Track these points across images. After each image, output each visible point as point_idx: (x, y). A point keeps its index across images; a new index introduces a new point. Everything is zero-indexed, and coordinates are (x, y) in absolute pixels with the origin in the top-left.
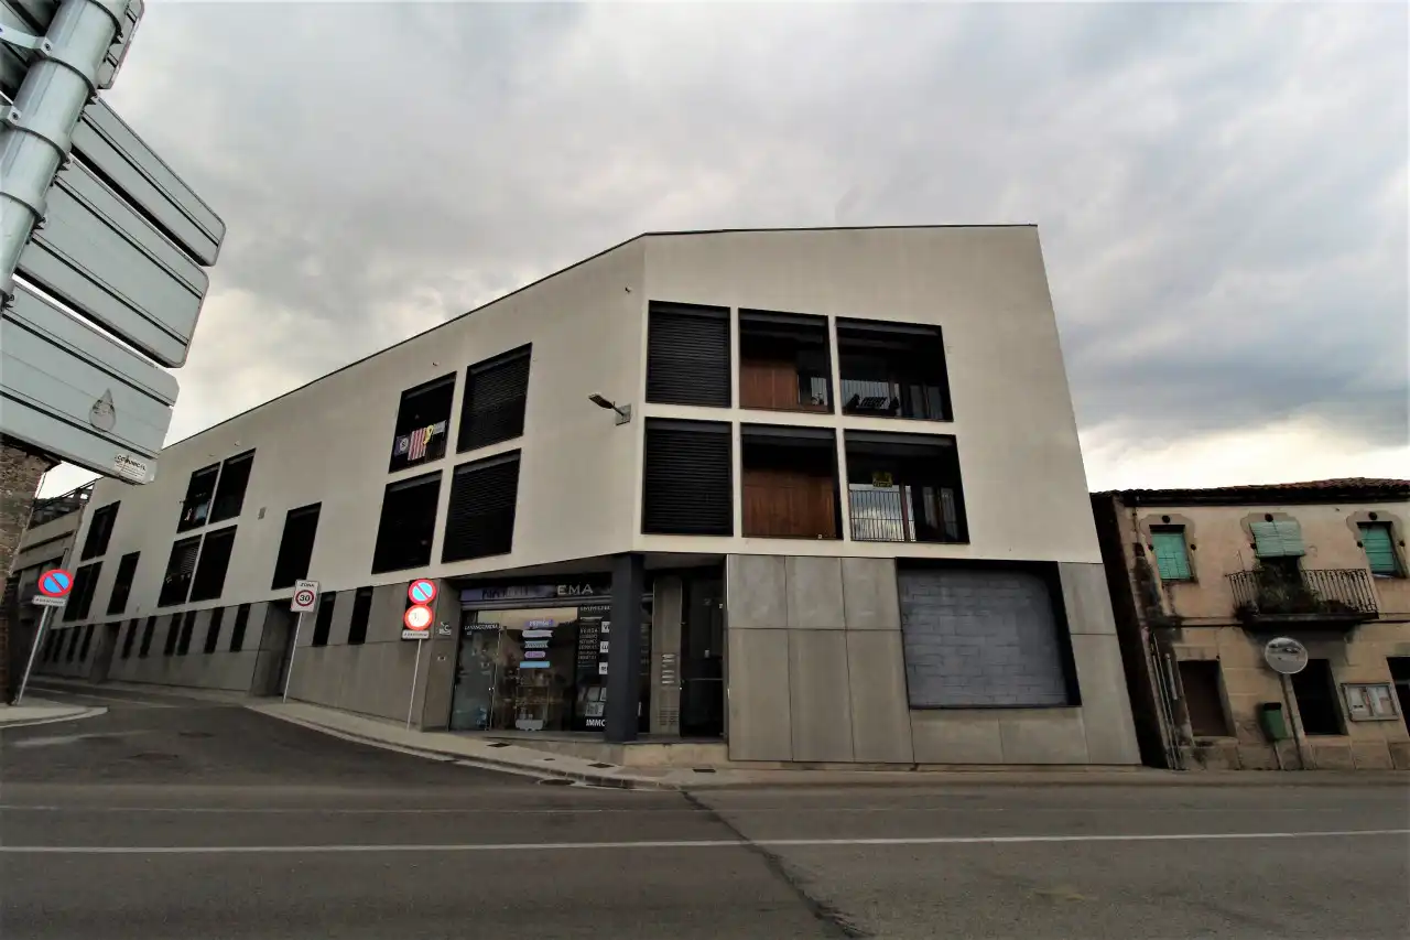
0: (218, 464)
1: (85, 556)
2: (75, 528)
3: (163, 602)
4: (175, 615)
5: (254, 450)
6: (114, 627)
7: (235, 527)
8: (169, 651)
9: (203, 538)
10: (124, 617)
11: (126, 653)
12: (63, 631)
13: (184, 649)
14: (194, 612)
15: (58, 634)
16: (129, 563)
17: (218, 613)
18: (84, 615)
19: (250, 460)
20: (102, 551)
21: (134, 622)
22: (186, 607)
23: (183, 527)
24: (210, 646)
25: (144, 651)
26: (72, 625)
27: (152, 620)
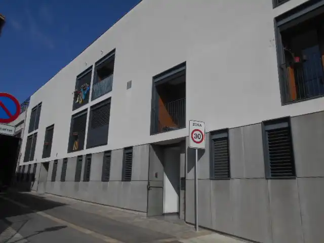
0: (91, 67)
1: (31, 130)
2: (24, 119)
3: (70, 150)
4: (79, 156)
5: (114, 50)
6: (46, 165)
7: (110, 99)
8: (77, 179)
9: (89, 110)
10: (50, 159)
11: (53, 179)
12: (24, 166)
13: (87, 178)
14: (90, 155)
15: (22, 168)
16: (50, 130)
17: (108, 154)
18: (32, 159)
19: (113, 57)
20: (37, 128)
21: (56, 161)
22: (85, 152)
23: (76, 106)
24: (106, 176)
25: (63, 179)
26: (27, 163)
27: (65, 160)
